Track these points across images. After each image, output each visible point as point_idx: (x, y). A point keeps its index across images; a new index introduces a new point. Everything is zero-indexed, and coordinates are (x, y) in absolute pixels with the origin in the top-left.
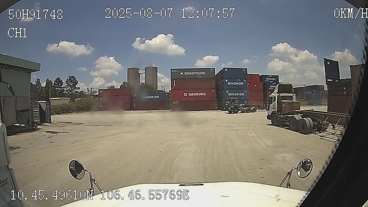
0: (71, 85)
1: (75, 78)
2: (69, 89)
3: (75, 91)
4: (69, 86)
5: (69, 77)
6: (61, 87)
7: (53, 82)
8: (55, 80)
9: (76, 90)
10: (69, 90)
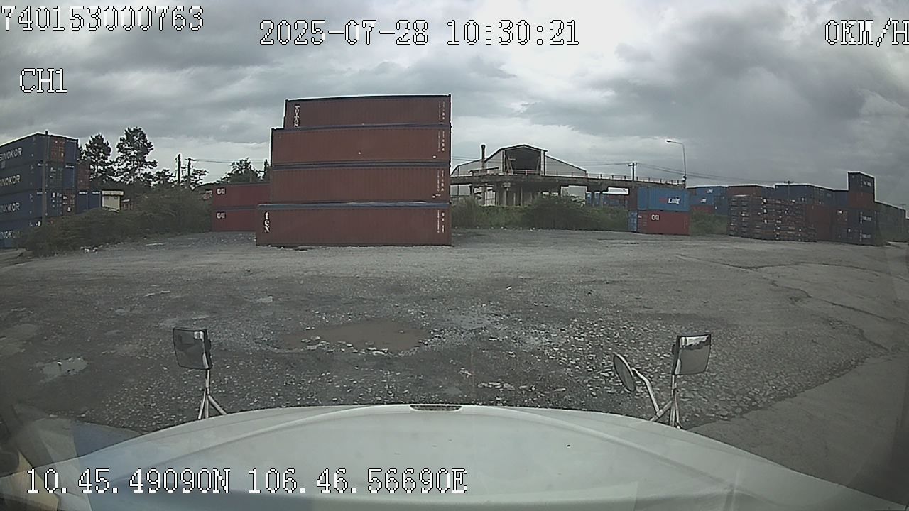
0: (132, 154)
1: (144, 136)
2: (127, 166)
3: (144, 172)
4: (127, 159)
5: (127, 134)
6: (106, 161)
7: (84, 148)
8: (88, 143)
9: (146, 170)
10: (128, 170)
